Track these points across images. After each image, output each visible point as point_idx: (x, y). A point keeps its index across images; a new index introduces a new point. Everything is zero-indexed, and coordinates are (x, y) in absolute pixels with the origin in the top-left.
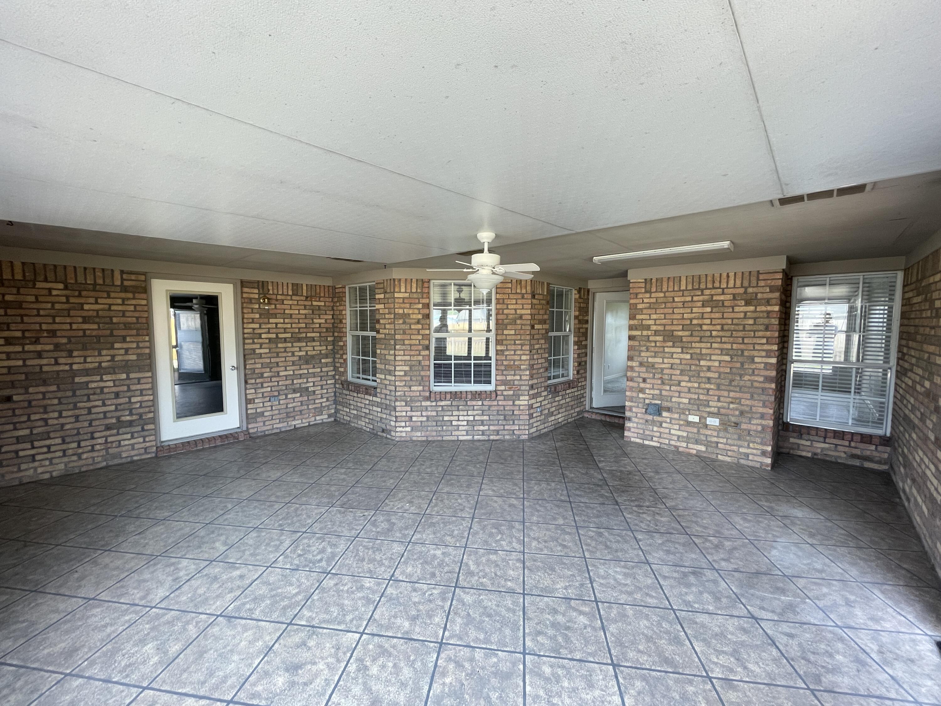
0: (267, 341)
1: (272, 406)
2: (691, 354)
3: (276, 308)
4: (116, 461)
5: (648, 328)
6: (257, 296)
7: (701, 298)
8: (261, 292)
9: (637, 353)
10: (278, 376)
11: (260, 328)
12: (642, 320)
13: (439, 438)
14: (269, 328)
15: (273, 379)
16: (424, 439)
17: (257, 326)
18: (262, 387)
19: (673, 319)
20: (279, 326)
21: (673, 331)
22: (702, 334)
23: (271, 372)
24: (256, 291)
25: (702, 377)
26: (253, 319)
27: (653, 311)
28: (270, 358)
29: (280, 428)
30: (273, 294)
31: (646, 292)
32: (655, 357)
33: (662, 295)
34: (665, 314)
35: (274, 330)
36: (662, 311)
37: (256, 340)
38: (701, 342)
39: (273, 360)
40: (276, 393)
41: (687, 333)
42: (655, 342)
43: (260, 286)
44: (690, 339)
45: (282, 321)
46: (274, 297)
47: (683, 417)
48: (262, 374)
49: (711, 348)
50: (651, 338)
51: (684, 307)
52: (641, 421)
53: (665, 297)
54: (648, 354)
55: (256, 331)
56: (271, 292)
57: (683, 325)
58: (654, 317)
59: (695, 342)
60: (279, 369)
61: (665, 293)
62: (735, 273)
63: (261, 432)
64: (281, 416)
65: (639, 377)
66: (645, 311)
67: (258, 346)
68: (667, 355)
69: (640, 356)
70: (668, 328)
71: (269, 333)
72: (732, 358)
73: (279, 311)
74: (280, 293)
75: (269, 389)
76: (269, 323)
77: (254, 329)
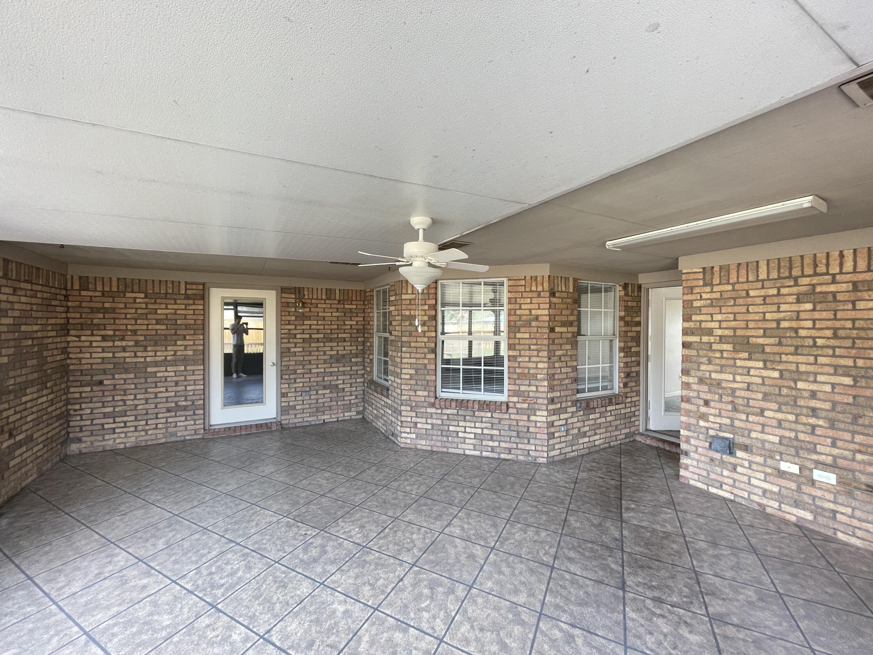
0: (301, 341)
1: (303, 401)
2: (781, 371)
3: (310, 311)
4: (173, 439)
5: (710, 332)
6: (293, 301)
7: (795, 290)
8: (298, 295)
9: (695, 366)
10: (311, 373)
11: (295, 329)
12: (701, 322)
13: (445, 450)
14: (303, 329)
15: (306, 376)
16: (429, 448)
17: (293, 327)
18: (295, 382)
19: (747, 321)
20: (313, 327)
21: (749, 337)
22: (799, 342)
23: (303, 369)
24: (293, 296)
25: (801, 407)
26: (289, 321)
27: (717, 310)
28: (304, 356)
29: (310, 421)
30: (308, 298)
31: (705, 285)
32: (721, 372)
33: (730, 287)
34: (735, 314)
35: (308, 331)
36: (730, 310)
37: (291, 340)
38: (796, 354)
39: (306, 358)
40: (308, 389)
41: (772, 341)
42: (722, 351)
43: (297, 292)
44: (777, 349)
45: (315, 322)
46: (309, 301)
47: (769, 462)
48: (295, 371)
49: (816, 363)
50: (714, 347)
51: (765, 304)
52: (703, 459)
53: (734, 290)
54: (711, 368)
55: (291, 332)
56: (306, 297)
57: (765, 330)
58: (719, 317)
59: (787, 354)
60: (311, 367)
61: (733, 285)
62: (855, 251)
63: (293, 424)
64: (312, 410)
65: (698, 397)
66: (704, 310)
67: (293, 345)
68: (740, 371)
69: (699, 370)
70: (739, 333)
71: (303, 333)
72: (855, 381)
73: (313, 314)
74: (315, 297)
75: (301, 385)
76: (303, 325)
77: (290, 330)
